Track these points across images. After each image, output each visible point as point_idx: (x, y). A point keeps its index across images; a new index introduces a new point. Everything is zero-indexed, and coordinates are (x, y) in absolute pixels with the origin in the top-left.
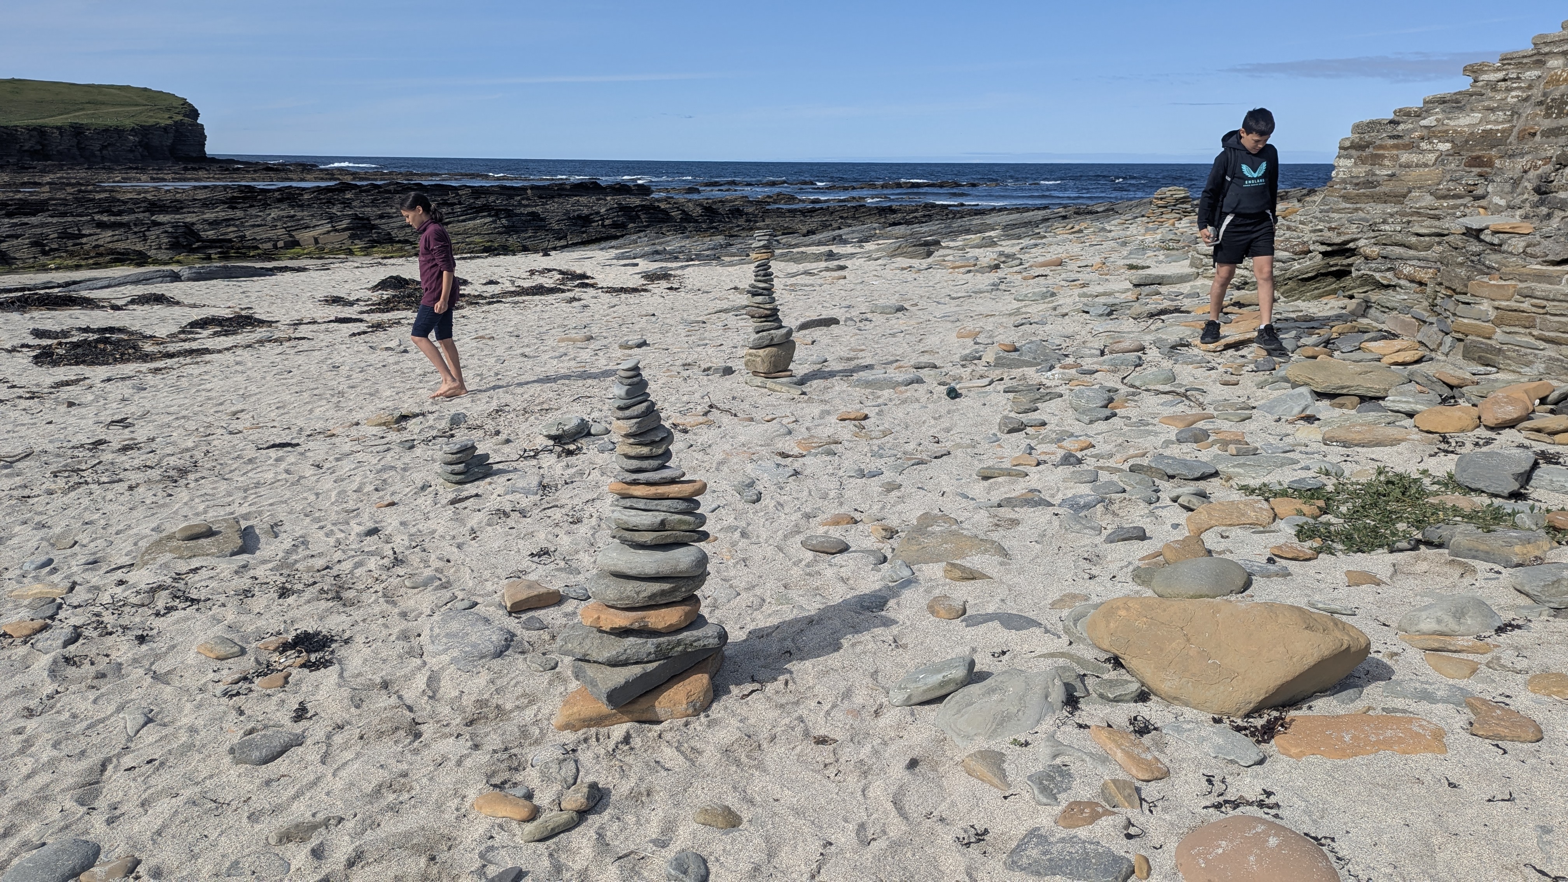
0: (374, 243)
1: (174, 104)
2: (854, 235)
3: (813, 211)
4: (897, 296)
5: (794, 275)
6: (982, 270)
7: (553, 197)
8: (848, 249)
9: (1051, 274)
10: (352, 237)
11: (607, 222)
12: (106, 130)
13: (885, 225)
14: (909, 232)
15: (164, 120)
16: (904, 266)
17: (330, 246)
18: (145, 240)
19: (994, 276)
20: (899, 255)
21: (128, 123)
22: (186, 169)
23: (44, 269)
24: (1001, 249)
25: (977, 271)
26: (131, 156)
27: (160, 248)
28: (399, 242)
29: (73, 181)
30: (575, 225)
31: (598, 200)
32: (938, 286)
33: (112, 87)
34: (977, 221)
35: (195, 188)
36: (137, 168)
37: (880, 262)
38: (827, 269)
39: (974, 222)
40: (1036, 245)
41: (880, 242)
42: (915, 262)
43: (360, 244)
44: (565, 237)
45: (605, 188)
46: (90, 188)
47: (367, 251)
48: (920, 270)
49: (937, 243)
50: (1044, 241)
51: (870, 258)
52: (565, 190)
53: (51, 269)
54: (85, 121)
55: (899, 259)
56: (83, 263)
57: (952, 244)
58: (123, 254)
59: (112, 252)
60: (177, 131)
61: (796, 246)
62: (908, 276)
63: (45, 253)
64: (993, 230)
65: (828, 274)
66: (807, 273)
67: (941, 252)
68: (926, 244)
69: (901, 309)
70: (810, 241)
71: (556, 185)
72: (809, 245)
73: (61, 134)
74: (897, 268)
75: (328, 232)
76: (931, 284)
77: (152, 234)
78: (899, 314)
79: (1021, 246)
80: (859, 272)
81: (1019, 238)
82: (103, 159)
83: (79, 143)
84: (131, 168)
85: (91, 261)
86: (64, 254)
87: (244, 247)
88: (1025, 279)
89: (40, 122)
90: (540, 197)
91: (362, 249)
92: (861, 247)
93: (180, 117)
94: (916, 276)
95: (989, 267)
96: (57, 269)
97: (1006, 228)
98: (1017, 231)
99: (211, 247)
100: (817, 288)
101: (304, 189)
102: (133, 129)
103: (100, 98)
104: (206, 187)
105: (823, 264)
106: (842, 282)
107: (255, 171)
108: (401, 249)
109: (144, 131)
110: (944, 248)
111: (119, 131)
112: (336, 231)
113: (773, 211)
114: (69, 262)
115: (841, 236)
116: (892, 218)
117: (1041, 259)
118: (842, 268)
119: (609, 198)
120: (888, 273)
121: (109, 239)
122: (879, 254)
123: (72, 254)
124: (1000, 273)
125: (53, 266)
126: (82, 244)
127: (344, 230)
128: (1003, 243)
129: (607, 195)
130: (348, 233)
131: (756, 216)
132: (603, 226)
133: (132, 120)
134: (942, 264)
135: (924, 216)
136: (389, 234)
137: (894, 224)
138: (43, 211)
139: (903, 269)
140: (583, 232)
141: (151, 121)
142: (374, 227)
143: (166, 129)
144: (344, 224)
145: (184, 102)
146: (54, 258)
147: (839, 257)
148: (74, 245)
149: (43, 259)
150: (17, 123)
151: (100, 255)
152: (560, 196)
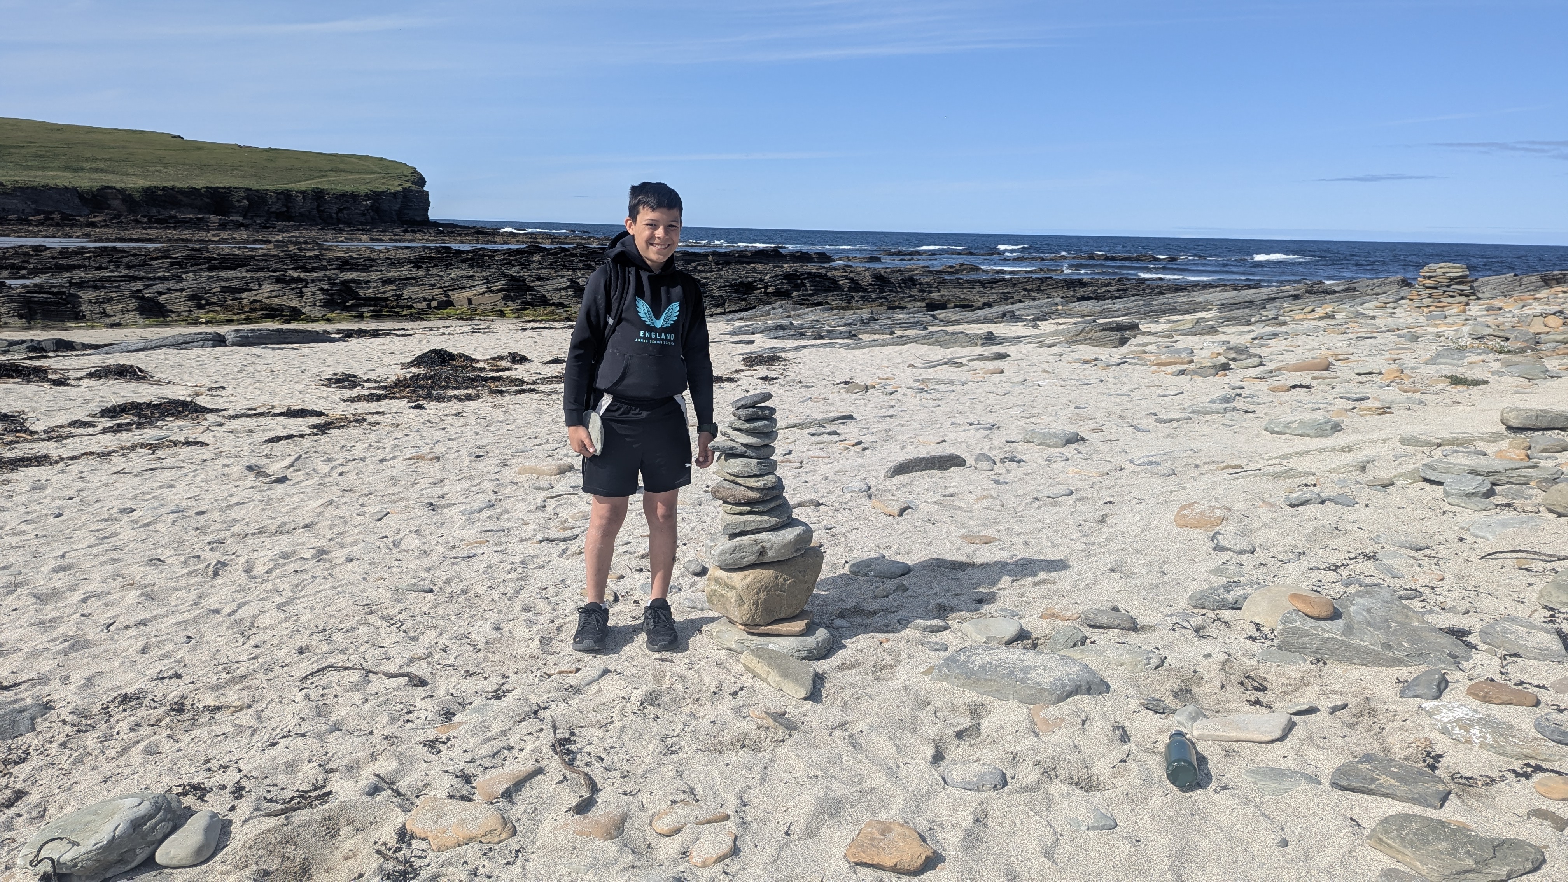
0: (526, 305)
1: (405, 173)
2: (1031, 311)
3: (994, 282)
4: (1070, 410)
5: (933, 365)
6: (1201, 372)
7: (729, 263)
8: (1019, 329)
9: (1314, 383)
10: (506, 299)
11: (770, 290)
12: (343, 195)
13: (1067, 301)
14: (1098, 309)
15: (394, 186)
16: (1088, 358)
17: (482, 307)
18: (301, 296)
19: (1220, 385)
20: (1082, 341)
21: (363, 189)
22: (406, 231)
23: (196, 322)
24: (1224, 338)
25: (1195, 373)
26: (363, 219)
27: (315, 305)
28: (553, 304)
29: (302, 240)
30: (736, 292)
31: (774, 267)
32: (1135, 394)
33: (353, 156)
34: (1183, 298)
35: (398, 248)
36: (363, 230)
37: (1055, 350)
38: (981, 358)
39: (1180, 300)
40: (1275, 335)
41: (1060, 321)
42: (1105, 353)
43: (512, 306)
44: (723, 304)
45: (786, 256)
46: (310, 246)
47: (518, 313)
48: (1109, 366)
49: (1134, 327)
50: (1284, 328)
51: (1041, 344)
52: (746, 256)
53: (201, 323)
54: (326, 187)
55: (1081, 347)
56: (235, 317)
57: (1154, 328)
58: (277, 310)
59: (267, 307)
60: (405, 197)
61: (957, 322)
62: (1092, 373)
63: (200, 307)
64: (1205, 309)
65: (981, 364)
66: (951, 363)
67: (1140, 339)
68: (1120, 328)
69: (1074, 439)
70: (974, 318)
71: (738, 252)
72: (972, 322)
73: (304, 198)
74: (1077, 361)
75: (484, 293)
76: (1124, 390)
77: (308, 291)
78: (1070, 450)
79: (1252, 335)
80: (1024, 364)
81: (1249, 323)
82: (339, 221)
83: (319, 206)
84: (359, 230)
85: (243, 316)
86: (218, 309)
87: (398, 306)
88: (1274, 390)
89: (287, 186)
90: (717, 263)
91: (514, 311)
92: (1035, 327)
93: (409, 184)
94: (1102, 374)
95: (1214, 367)
96: (207, 323)
97: (1223, 307)
98: (1239, 313)
99: (364, 305)
100: (958, 388)
101: (496, 251)
102: (367, 195)
103: (342, 166)
104: (407, 248)
105: (978, 350)
106: (997, 378)
107: (467, 234)
108: (553, 312)
109: (376, 196)
110: (1143, 333)
111: (353, 197)
112: (491, 291)
113: (951, 281)
114: (222, 317)
115: (1012, 312)
116: (1081, 292)
117: (1290, 359)
118: (1002, 357)
119: (786, 266)
120: (1063, 368)
121: (267, 295)
122: (1054, 339)
123: (226, 308)
124: (1232, 378)
125: (203, 320)
126: (241, 298)
127: (499, 291)
128: (1225, 329)
129: (787, 262)
130: (501, 295)
131: (930, 286)
132: (766, 293)
133: (367, 186)
134: (1141, 357)
135: (1118, 290)
136: (544, 296)
137: (1083, 299)
138: (244, 266)
139: (1085, 362)
140: (742, 300)
141: (383, 188)
142: (531, 289)
143: (395, 195)
144: (500, 285)
145: (414, 171)
146: (208, 312)
147: (1001, 341)
148: (233, 299)
149: (197, 313)
150: (268, 187)
151: (253, 310)
152: (737, 263)
